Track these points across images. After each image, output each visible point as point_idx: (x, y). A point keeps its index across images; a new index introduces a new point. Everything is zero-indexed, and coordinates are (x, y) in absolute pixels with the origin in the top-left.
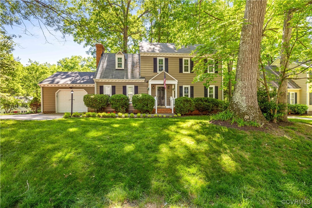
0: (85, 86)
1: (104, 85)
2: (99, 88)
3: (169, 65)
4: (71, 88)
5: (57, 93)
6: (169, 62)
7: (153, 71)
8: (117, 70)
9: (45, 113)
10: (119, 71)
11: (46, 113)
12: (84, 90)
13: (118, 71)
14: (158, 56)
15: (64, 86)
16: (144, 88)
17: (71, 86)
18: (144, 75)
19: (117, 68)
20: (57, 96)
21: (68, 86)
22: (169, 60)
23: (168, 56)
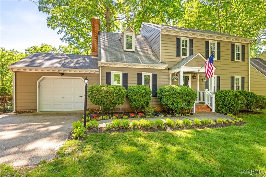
0: (83, 72)
1: (112, 72)
2: (105, 75)
3: (194, 48)
4: (62, 74)
5: (40, 82)
6: (194, 45)
7: (175, 55)
8: (125, 51)
9: (19, 113)
10: (129, 53)
11: (21, 113)
12: (81, 77)
13: (127, 53)
14: (182, 35)
15: (51, 71)
16: (164, 77)
17: (62, 72)
18: (165, 60)
19: (125, 49)
20: (39, 87)
21: (57, 71)
22: (194, 42)
23: (193, 36)
